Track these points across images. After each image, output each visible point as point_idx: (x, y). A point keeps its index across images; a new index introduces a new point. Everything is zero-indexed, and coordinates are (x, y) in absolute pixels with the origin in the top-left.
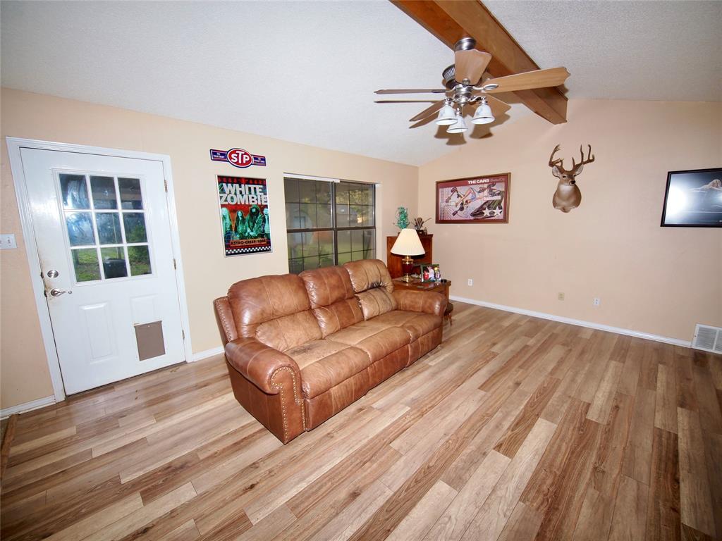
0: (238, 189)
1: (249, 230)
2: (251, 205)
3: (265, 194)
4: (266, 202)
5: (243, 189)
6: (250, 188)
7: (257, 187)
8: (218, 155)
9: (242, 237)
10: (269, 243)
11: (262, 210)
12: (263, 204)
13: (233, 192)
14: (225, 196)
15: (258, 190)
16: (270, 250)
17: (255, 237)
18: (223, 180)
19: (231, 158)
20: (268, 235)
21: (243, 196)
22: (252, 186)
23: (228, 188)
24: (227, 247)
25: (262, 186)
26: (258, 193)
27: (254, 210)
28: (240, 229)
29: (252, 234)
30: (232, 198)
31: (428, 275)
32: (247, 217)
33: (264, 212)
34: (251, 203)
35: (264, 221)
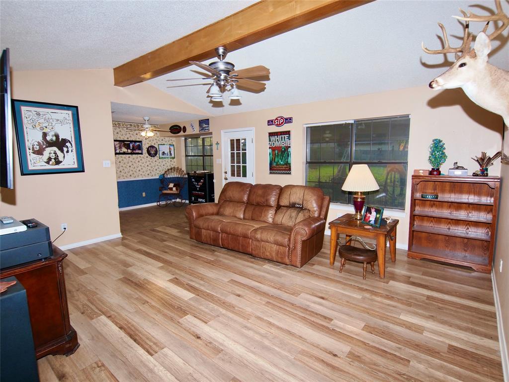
0: (277, 138)
1: (280, 161)
2: (281, 147)
3: (290, 140)
4: (290, 144)
5: (278, 138)
6: (282, 137)
7: (286, 136)
8: (270, 123)
9: (277, 165)
10: (290, 169)
11: (288, 149)
12: (288, 145)
13: (274, 140)
14: (271, 142)
15: (286, 138)
16: (290, 173)
17: (283, 165)
18: (271, 134)
19: (275, 123)
20: (290, 164)
21: (279, 142)
22: (283, 136)
23: (273, 138)
24: (271, 169)
25: (288, 135)
26: (286, 140)
27: (283, 150)
28: (276, 160)
29: (281, 163)
30: (274, 143)
31: (369, 217)
32: (280, 153)
33: (289, 150)
34: (282, 145)
35: (288, 156)
